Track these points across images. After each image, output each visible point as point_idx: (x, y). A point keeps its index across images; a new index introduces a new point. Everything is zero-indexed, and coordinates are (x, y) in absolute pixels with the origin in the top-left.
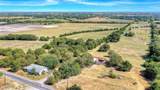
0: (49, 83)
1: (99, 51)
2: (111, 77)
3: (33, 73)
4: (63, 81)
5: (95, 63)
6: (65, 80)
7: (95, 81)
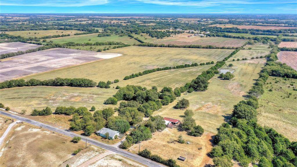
0: (123, 147)
1: (175, 108)
2: (180, 142)
3: (106, 137)
4: (135, 145)
5: (167, 126)
6: (137, 145)
7: (164, 146)
